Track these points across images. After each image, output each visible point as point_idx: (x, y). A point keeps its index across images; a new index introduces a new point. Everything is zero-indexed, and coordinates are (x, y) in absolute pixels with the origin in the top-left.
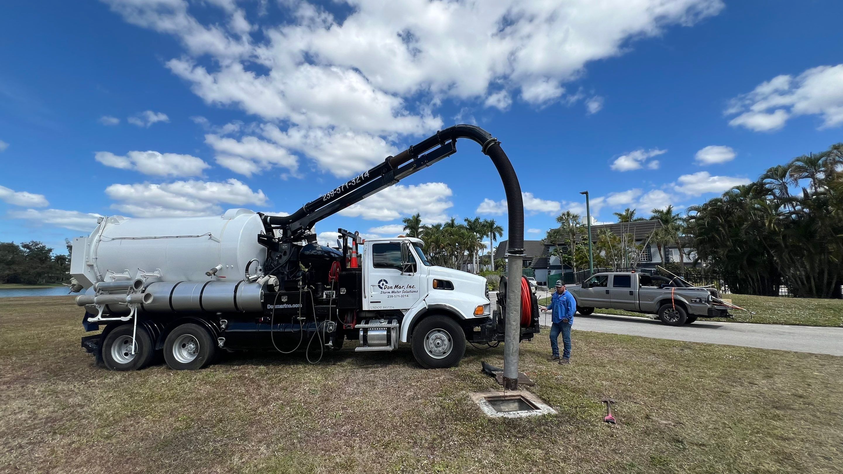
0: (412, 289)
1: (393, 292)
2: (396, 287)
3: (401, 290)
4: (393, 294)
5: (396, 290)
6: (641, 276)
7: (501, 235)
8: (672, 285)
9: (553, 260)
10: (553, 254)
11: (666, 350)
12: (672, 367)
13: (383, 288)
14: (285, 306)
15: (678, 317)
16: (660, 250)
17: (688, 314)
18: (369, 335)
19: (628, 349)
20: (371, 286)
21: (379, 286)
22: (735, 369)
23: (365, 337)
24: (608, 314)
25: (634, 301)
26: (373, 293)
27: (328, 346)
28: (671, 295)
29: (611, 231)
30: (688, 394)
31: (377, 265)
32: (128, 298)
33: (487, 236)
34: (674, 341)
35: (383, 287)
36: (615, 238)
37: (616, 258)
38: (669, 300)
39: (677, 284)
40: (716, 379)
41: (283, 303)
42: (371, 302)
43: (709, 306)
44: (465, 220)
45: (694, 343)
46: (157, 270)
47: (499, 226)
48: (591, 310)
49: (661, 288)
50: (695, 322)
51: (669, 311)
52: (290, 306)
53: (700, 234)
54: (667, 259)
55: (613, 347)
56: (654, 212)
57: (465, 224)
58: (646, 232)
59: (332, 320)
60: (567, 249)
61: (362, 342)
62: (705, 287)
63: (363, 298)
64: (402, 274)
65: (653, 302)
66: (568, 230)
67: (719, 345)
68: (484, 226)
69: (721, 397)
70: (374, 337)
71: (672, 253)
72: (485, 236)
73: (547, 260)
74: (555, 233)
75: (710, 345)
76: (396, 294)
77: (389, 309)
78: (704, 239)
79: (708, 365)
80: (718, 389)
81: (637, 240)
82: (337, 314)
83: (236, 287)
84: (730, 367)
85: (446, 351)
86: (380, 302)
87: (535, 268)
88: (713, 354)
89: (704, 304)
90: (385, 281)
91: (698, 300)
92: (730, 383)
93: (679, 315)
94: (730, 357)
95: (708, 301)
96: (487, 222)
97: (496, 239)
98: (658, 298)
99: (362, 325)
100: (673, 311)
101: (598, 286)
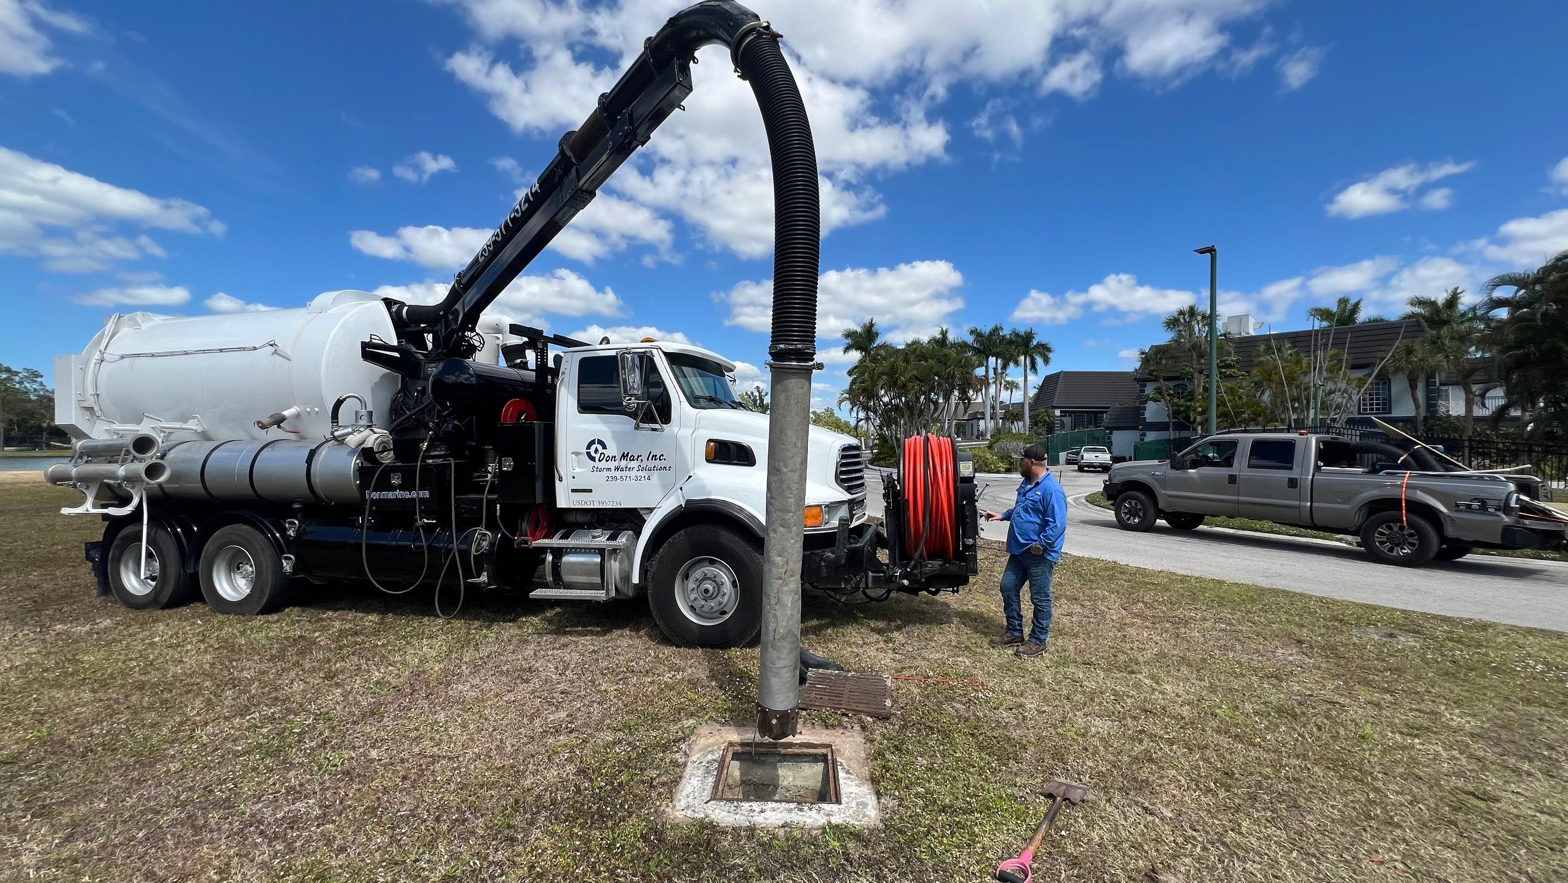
0: (658, 463)
1: (617, 469)
2: (624, 456)
3: (634, 464)
4: (619, 474)
5: (623, 463)
6: (1324, 443)
7: (1046, 361)
8: (1405, 466)
9: (1153, 411)
10: (1151, 399)
11: (1342, 632)
12: (1338, 687)
13: (597, 459)
14: (399, 494)
15: (1413, 545)
16: (1413, 387)
17: (1443, 538)
18: (564, 563)
19: (1231, 624)
20: (573, 453)
21: (589, 454)
22: (1543, 710)
23: (556, 567)
24: (1239, 528)
25: (1297, 503)
26: (577, 470)
27: (477, 585)
28: (1399, 490)
29: (1294, 347)
30: (1346, 793)
31: (586, 407)
32: (121, 471)
33: (1017, 363)
34: (1375, 608)
35: (597, 456)
36: (1298, 362)
37: (1296, 405)
38: (1394, 503)
39: (1420, 462)
40: (1468, 740)
41: (393, 488)
42: (573, 491)
43: (1507, 519)
44: (972, 332)
45: (1435, 617)
46: (194, 418)
47: (1043, 342)
48: (1198, 518)
49: (1374, 471)
50: (1468, 556)
51: (1390, 528)
52: (406, 495)
53: (1519, 344)
54: (1431, 407)
55: (1191, 618)
56: (1412, 304)
57: (970, 339)
58: (1383, 348)
59: (487, 529)
60: (1184, 387)
61: (550, 579)
62: (1502, 473)
63: (557, 482)
64: (637, 427)
65: (1347, 507)
66: (1188, 345)
67: (1513, 629)
68: (1011, 342)
69: (1460, 816)
70: (574, 567)
71: (1447, 396)
72: (1012, 364)
73: (1138, 412)
74: (1159, 353)
75: (1484, 627)
76: (624, 474)
77: (610, 507)
78: (1528, 356)
79: (1457, 690)
80: (1460, 783)
81: (1354, 367)
82: (498, 513)
83: (312, 453)
84: (1528, 702)
85: (725, 609)
86: (590, 491)
87: (1112, 429)
88: (1486, 655)
89: (1492, 514)
90: (600, 442)
91: (1475, 505)
92: (1512, 761)
93: (1419, 539)
94: (1539, 667)
95: (1507, 509)
96: (1017, 335)
97: (1036, 370)
98: (1363, 495)
99: (556, 542)
100: (1402, 528)
101: (1211, 463)
